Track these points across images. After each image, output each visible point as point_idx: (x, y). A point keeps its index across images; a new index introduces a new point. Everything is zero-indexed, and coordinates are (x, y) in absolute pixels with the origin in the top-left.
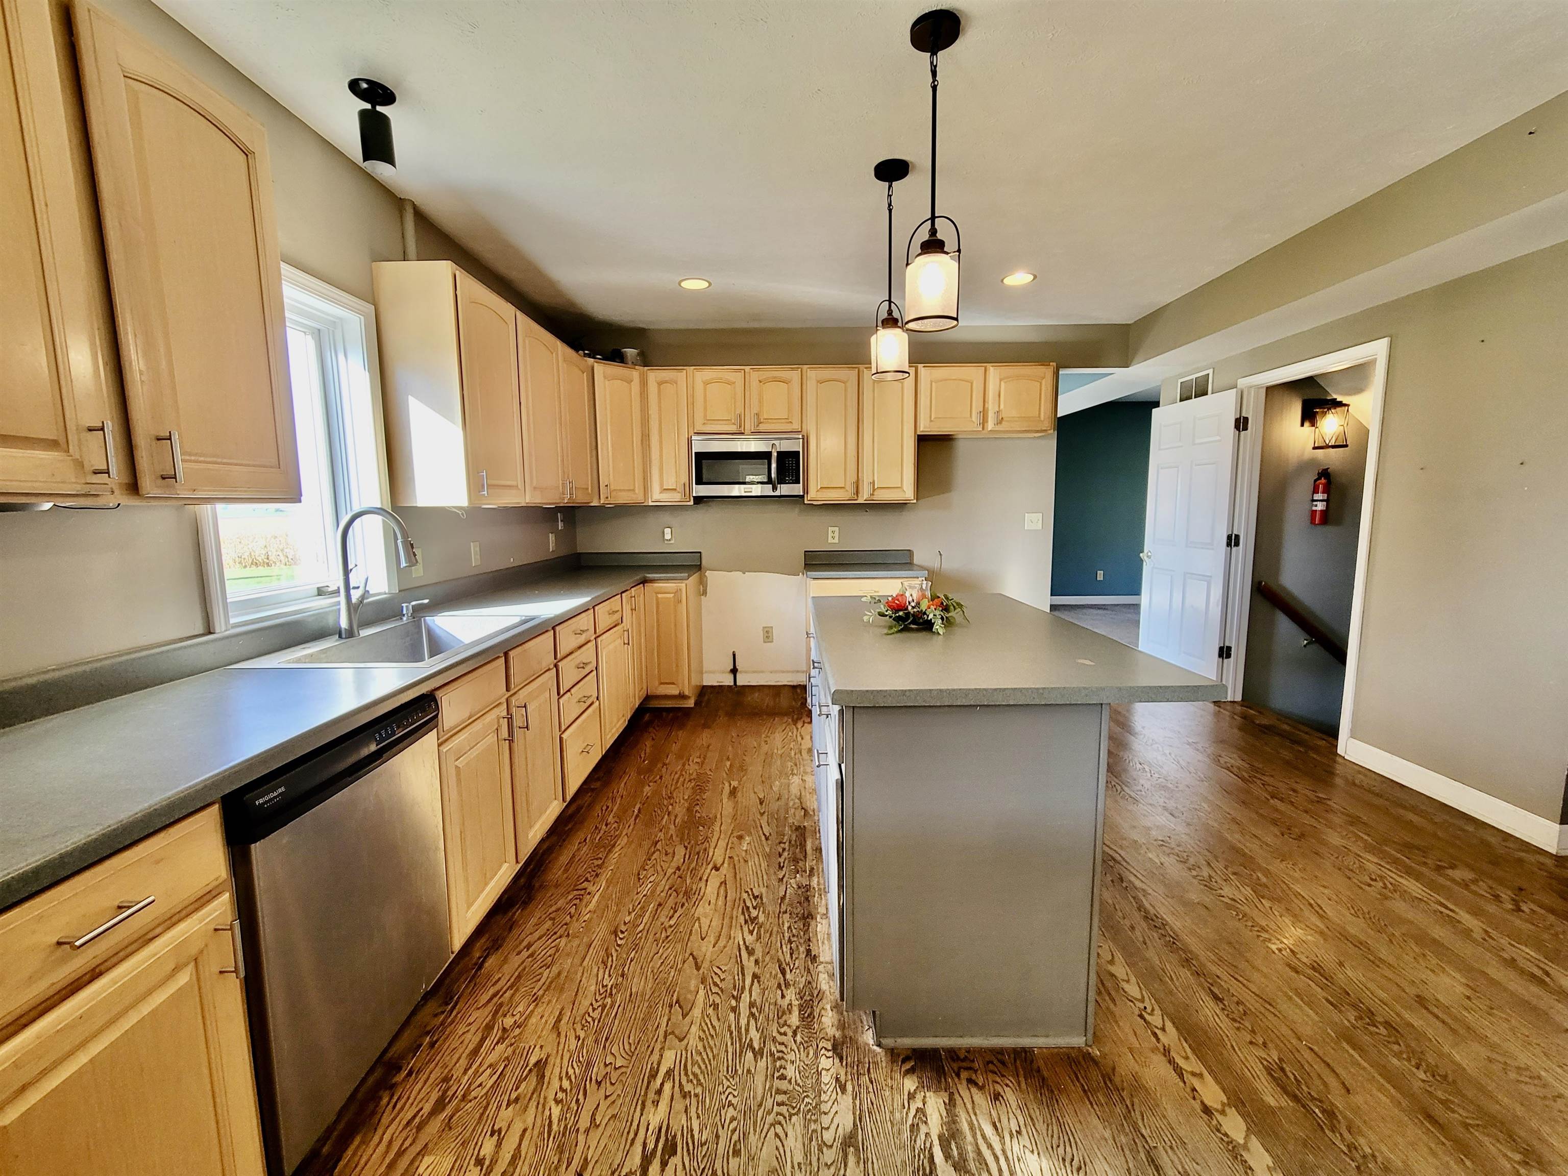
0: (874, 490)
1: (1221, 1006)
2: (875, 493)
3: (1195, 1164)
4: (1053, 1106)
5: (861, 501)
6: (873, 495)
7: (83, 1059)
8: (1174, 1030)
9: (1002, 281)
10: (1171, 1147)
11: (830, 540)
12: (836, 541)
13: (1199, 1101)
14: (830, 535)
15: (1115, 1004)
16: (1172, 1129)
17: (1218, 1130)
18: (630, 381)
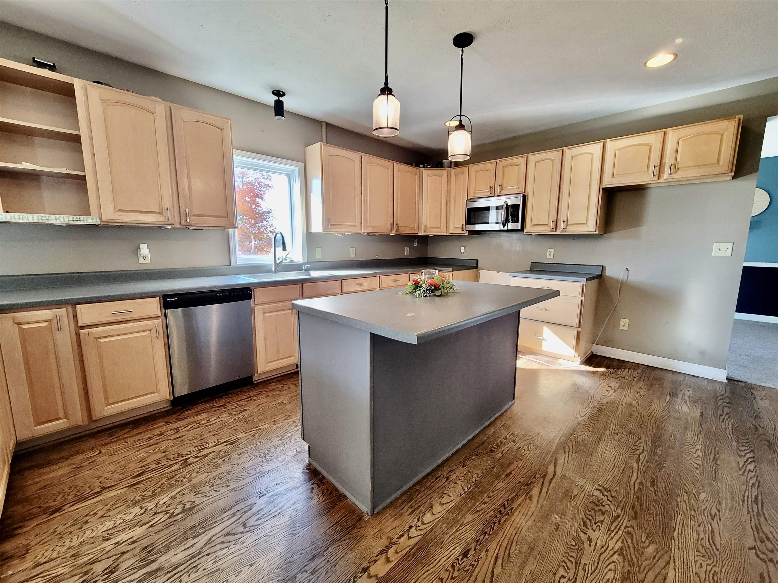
0: (567, 225)
1: (460, 558)
2: (568, 227)
3: (325, 573)
4: (320, 515)
5: (558, 232)
6: (566, 228)
7: (118, 338)
8: (415, 542)
9: (645, 64)
10: (328, 561)
11: (548, 257)
12: (552, 257)
13: (368, 565)
14: (548, 253)
15: (409, 515)
16: (341, 559)
17: (355, 577)
18: (441, 176)
